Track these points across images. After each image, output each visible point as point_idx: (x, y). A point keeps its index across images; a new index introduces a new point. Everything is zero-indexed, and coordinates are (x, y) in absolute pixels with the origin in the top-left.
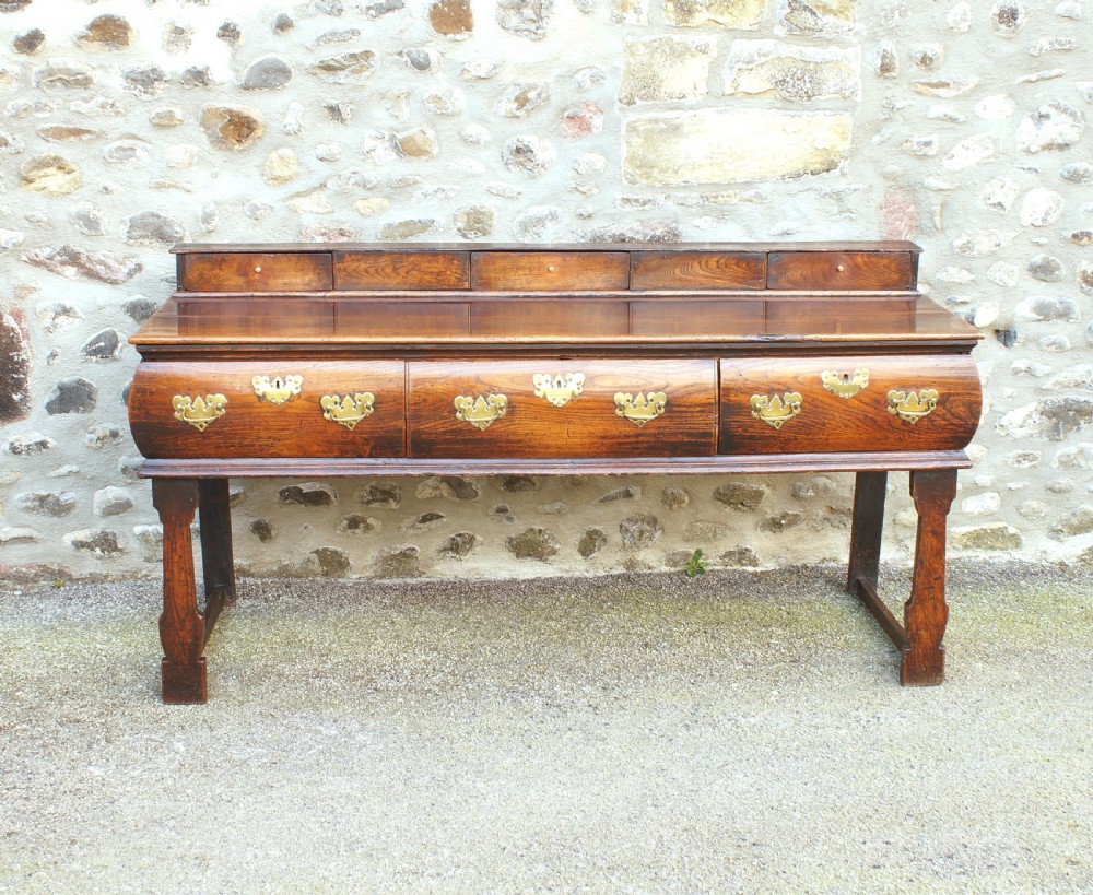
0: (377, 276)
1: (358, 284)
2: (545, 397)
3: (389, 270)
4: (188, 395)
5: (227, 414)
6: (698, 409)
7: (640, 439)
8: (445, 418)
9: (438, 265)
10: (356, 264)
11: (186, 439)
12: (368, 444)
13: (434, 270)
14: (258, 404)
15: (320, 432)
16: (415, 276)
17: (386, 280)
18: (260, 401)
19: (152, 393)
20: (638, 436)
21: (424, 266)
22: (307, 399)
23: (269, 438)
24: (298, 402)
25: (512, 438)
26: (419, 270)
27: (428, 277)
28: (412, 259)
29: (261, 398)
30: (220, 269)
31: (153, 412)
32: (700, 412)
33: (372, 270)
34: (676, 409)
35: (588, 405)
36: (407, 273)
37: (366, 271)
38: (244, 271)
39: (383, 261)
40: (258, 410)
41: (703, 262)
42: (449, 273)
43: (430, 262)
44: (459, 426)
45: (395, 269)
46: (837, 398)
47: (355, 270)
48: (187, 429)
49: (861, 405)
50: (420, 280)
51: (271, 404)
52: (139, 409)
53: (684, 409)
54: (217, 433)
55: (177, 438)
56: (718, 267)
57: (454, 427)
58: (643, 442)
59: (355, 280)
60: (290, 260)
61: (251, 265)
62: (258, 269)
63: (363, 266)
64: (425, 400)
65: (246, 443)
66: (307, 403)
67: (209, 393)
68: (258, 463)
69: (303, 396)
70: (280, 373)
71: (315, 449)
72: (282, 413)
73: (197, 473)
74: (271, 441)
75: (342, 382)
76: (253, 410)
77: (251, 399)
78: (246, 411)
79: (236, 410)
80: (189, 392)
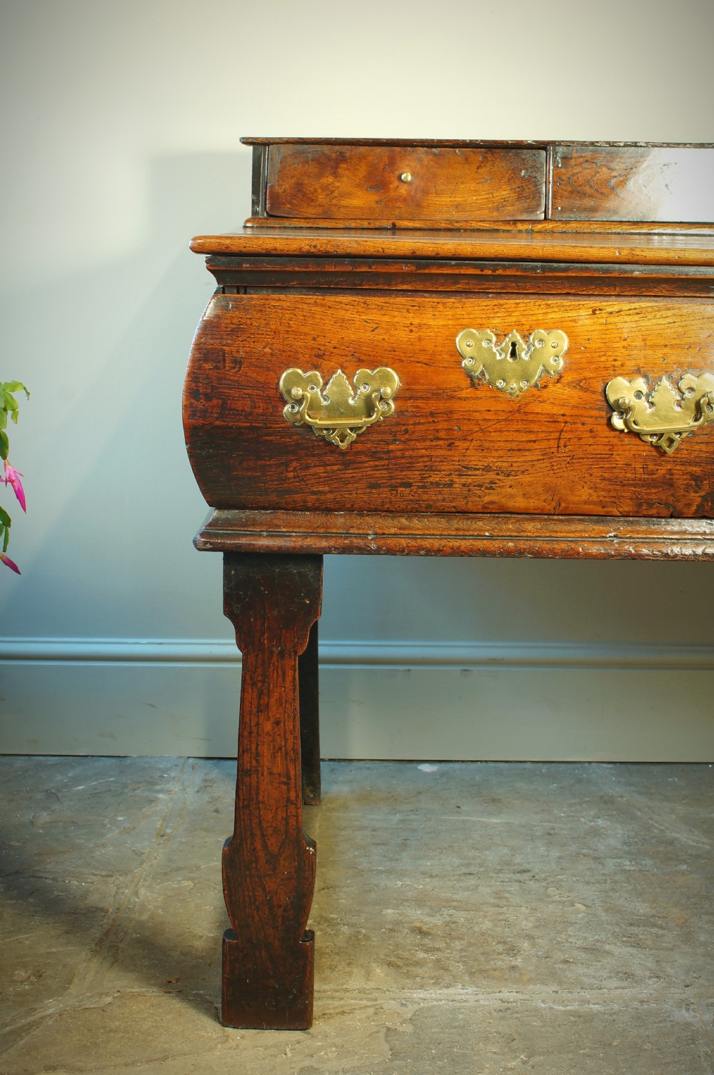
4: (316, 367)
5: (400, 412)
11: (307, 467)
14: (467, 392)
15: (599, 458)
18: (473, 385)
19: (237, 362)
22: (575, 385)
23: (487, 469)
24: (556, 391)
31: (239, 405)
38: (379, 182)
40: (468, 406)
48: (309, 444)
51: (496, 393)
52: (208, 397)
54: (374, 455)
55: (287, 465)
62: (405, 177)
65: (435, 478)
66: (576, 393)
67: (361, 362)
68: (457, 523)
69: (568, 378)
70: (519, 325)
71: (584, 493)
72: (519, 412)
73: (324, 544)
74: (492, 476)
75: (653, 347)
76: (456, 405)
77: (455, 379)
78: (441, 406)
79: (420, 403)
80: (318, 360)
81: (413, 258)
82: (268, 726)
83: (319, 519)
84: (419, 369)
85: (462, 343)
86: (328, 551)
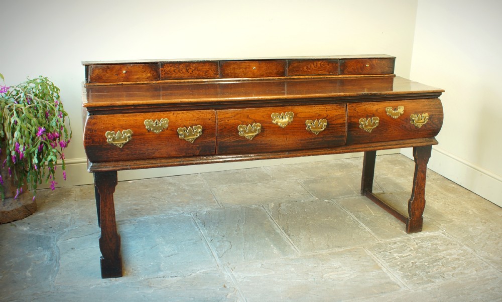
0: (179, 73)
1: (170, 77)
2: (277, 124)
3: (184, 70)
4: (113, 131)
5: (133, 139)
6: (339, 125)
7: (316, 140)
8: (234, 135)
9: (206, 68)
10: (170, 68)
11: (113, 152)
12: (198, 149)
13: (204, 70)
14: (147, 134)
15: (177, 145)
16: (196, 73)
17: (183, 75)
18: (149, 132)
19: (95, 131)
20: (315, 139)
21: (200, 68)
22: (171, 130)
23: (153, 149)
24: (167, 131)
25: (263, 142)
26: (197, 70)
27: (201, 73)
28: (194, 65)
29: (149, 131)
30: (107, 72)
31: (96, 140)
32: (340, 127)
33: (177, 71)
34: (331, 126)
35: (295, 126)
36: (192, 72)
37: (174, 71)
39: (181, 66)
40: (148, 136)
41: (315, 64)
42: (210, 71)
43: (202, 66)
44: (240, 139)
45: (187, 70)
46: (392, 119)
47: (169, 71)
48: (112, 147)
49: (401, 121)
50: (198, 75)
51: (154, 133)
52: (89, 139)
53: (334, 126)
54: (127, 148)
55: (108, 152)
56: (321, 66)
57: (238, 139)
58: (317, 141)
59: (169, 76)
60: (139, 67)
61: (121, 70)
62: (124, 72)
63: (173, 69)
64: (225, 128)
65: (142, 152)
66: (171, 132)
67: (123, 129)
68: (147, 162)
69: (169, 129)
70: (157, 118)
71: (174, 153)
72: (159, 137)
73: (118, 168)
74: (154, 151)
75: (187, 121)
76: (145, 136)
77: (144, 131)
78: (142, 137)
79: (137, 137)
80: (114, 129)
81: (134, 105)
82: (107, 210)
83: (116, 163)
84: (136, 129)
85: (146, 122)
86: (119, 170)
